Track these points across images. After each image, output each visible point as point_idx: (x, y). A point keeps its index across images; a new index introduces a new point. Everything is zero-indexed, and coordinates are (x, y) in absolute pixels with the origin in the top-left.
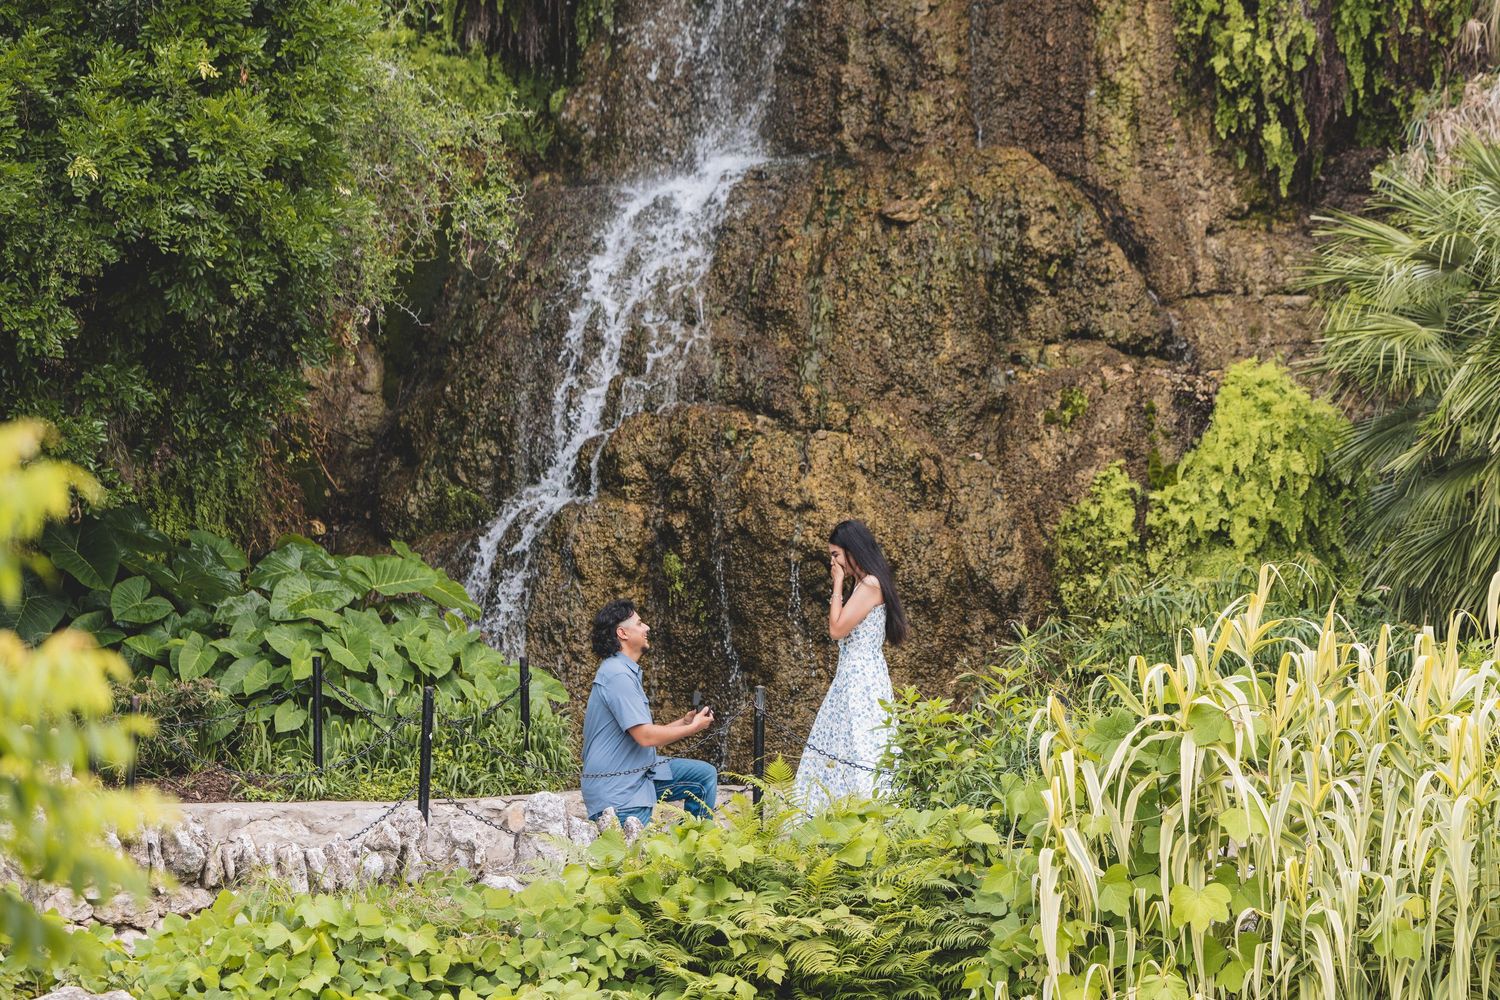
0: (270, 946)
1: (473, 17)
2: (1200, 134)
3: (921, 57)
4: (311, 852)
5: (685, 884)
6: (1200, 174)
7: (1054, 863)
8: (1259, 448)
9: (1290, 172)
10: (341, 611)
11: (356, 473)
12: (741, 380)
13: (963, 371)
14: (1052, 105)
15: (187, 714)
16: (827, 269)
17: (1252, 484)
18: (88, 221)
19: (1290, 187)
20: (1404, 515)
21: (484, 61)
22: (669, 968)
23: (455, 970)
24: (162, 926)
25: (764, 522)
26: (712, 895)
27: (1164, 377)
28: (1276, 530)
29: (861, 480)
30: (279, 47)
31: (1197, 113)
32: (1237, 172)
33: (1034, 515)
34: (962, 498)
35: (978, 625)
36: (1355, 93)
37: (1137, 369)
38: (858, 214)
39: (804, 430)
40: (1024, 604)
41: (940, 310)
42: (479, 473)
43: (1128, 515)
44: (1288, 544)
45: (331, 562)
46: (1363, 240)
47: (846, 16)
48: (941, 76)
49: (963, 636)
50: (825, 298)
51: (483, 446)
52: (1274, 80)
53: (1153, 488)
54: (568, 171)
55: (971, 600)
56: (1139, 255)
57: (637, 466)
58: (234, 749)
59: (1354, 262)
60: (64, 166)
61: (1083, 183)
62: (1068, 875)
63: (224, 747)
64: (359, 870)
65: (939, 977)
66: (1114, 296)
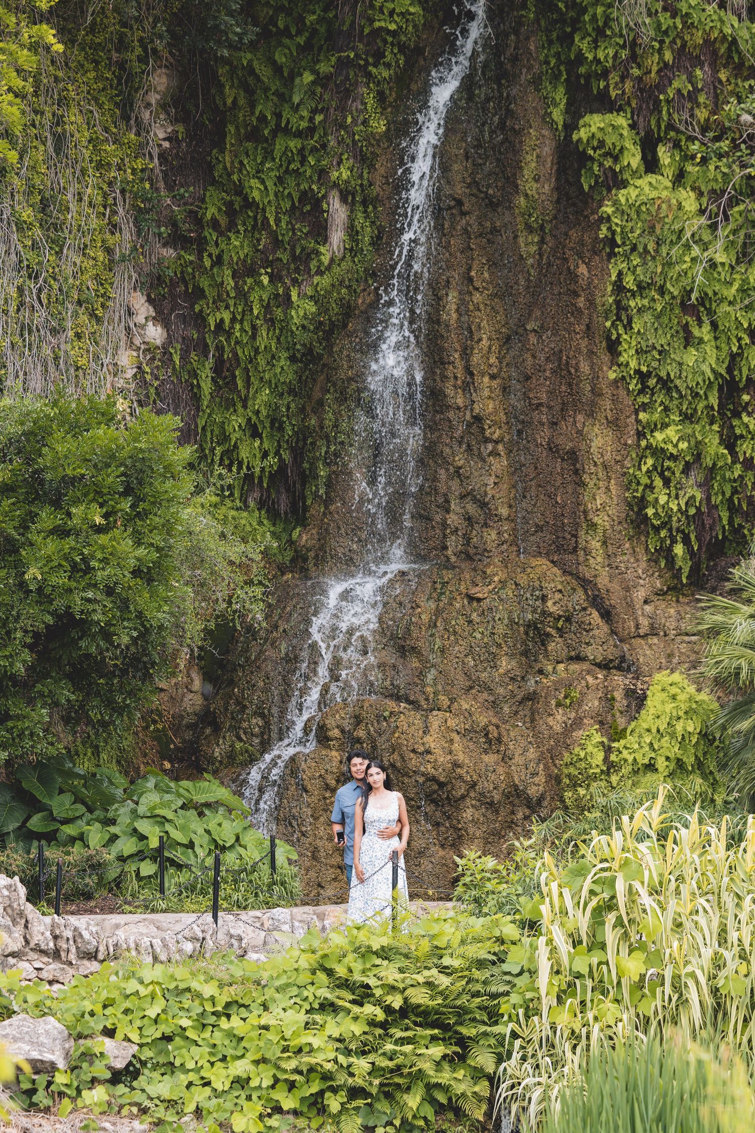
0: (128, 992)
1: (251, 490)
2: (640, 550)
3: (490, 509)
4: (154, 941)
5: (351, 957)
6: (640, 571)
7: (547, 945)
8: (671, 719)
9: (687, 570)
10: (176, 811)
11: (188, 735)
12: (392, 684)
13: (512, 679)
14: (560, 534)
15: (92, 867)
16: (438, 624)
17: (667, 738)
18: (37, 602)
19: (687, 578)
20: (749, 755)
21: (257, 513)
22: (341, 1003)
23: (228, 1005)
24: (74, 983)
25: (404, 761)
26: (364, 963)
27: (620, 681)
28: (680, 763)
29: (456, 738)
30: (138, 506)
31: (638, 539)
32: (660, 570)
33: (551, 756)
34: (512, 747)
35: (520, 815)
36: (724, 527)
37: (606, 677)
38: (455, 594)
39: (426, 710)
40: (545, 803)
41: (499, 646)
42: (252, 735)
43: (600, 756)
44: (687, 771)
45: (172, 784)
46: (726, 608)
47: (449, 488)
48: (500, 520)
49: (512, 822)
50: (437, 640)
51: (254, 721)
52: (679, 521)
53: (614, 741)
54: (301, 572)
55: (517, 801)
56: (607, 615)
57: (336, 731)
58: (118, 886)
59: (719, 618)
60: (24, 573)
61: (578, 577)
62: (554, 950)
63: (113, 885)
64: (180, 951)
65: (487, 1008)
66: (593, 637)
